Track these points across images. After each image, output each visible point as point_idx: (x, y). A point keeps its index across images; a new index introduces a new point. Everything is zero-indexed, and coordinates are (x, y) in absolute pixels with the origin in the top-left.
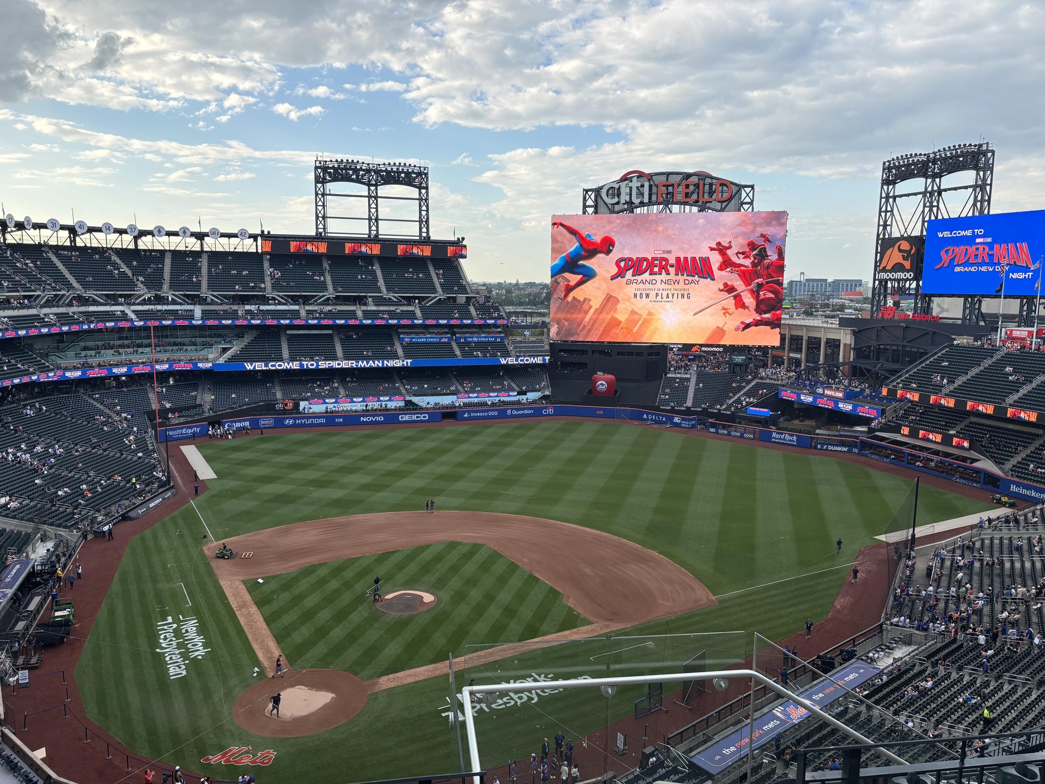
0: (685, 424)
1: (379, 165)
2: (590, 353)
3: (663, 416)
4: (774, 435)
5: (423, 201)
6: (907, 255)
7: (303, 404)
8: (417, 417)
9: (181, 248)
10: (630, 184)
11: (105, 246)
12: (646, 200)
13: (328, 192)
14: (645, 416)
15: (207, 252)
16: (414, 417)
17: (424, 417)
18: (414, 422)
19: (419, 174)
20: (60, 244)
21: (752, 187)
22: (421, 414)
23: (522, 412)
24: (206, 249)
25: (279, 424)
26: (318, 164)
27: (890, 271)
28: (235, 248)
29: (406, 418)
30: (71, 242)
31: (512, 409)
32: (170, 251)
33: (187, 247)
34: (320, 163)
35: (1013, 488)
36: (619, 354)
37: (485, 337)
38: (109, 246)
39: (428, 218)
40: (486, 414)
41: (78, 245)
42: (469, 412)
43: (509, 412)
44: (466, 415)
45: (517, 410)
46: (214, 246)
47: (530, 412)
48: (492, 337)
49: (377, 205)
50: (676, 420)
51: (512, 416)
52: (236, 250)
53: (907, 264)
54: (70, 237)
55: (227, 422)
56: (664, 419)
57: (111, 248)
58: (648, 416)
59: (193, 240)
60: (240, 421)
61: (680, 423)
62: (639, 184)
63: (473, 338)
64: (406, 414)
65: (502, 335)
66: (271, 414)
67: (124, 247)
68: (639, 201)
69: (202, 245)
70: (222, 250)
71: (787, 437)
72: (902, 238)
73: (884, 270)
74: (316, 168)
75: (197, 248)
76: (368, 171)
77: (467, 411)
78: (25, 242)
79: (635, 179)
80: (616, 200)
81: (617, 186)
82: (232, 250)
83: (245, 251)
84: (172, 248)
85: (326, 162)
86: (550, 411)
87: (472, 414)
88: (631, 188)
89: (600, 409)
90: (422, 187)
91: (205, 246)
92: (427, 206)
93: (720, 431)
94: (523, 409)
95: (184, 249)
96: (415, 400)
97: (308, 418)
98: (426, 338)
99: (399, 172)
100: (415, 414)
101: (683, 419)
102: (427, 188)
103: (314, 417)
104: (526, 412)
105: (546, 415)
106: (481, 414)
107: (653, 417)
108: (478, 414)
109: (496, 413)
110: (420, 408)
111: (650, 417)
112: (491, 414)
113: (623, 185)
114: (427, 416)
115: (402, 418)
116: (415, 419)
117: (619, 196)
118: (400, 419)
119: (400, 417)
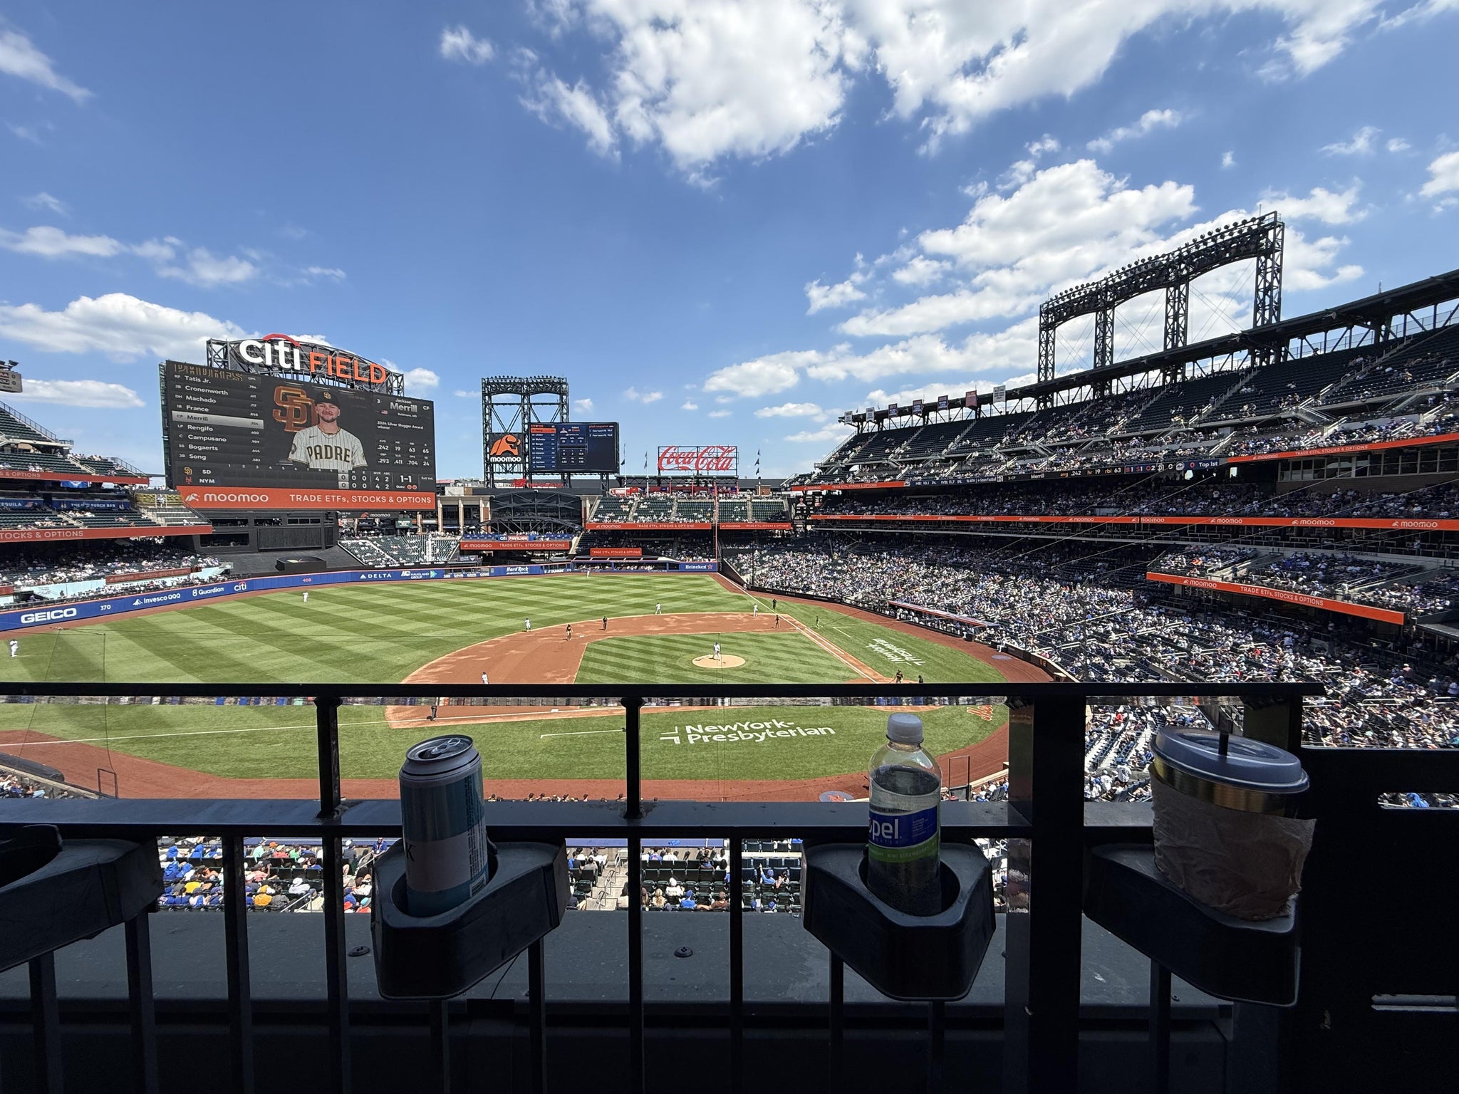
0: (415, 576)
2: (251, 522)
3: (387, 573)
4: (508, 569)
6: (514, 445)
8: (59, 614)
12: (297, 367)
14: (363, 577)
16: (51, 615)
17: (72, 612)
18: (52, 622)
21: (402, 375)
22: (63, 608)
23: (209, 591)
27: (500, 456)
29: (35, 618)
31: (198, 589)
35: (687, 567)
36: (290, 522)
37: (99, 503)
40: (165, 598)
42: (141, 599)
43: (195, 593)
44: (137, 603)
45: (205, 589)
47: (221, 589)
48: (111, 503)
50: (405, 574)
51: (200, 597)
53: (515, 452)
56: (390, 576)
58: (366, 576)
61: (410, 576)
62: (288, 350)
64: (34, 612)
68: (288, 366)
71: (520, 569)
72: (506, 433)
73: (494, 455)
77: (137, 598)
79: (281, 343)
80: (258, 360)
81: (260, 345)
86: (243, 586)
87: (146, 601)
88: (277, 351)
89: (308, 577)
93: (456, 575)
94: (211, 588)
100: (51, 610)
101: (412, 572)
104: (215, 590)
105: (239, 592)
106: (158, 599)
107: (375, 576)
108: (154, 600)
109: (178, 596)
110: (53, 602)
111: (370, 576)
112: (171, 597)
113: (268, 346)
114: (74, 610)
115: (26, 619)
116: (54, 617)
117: (264, 357)
118: (23, 621)
119: (23, 618)
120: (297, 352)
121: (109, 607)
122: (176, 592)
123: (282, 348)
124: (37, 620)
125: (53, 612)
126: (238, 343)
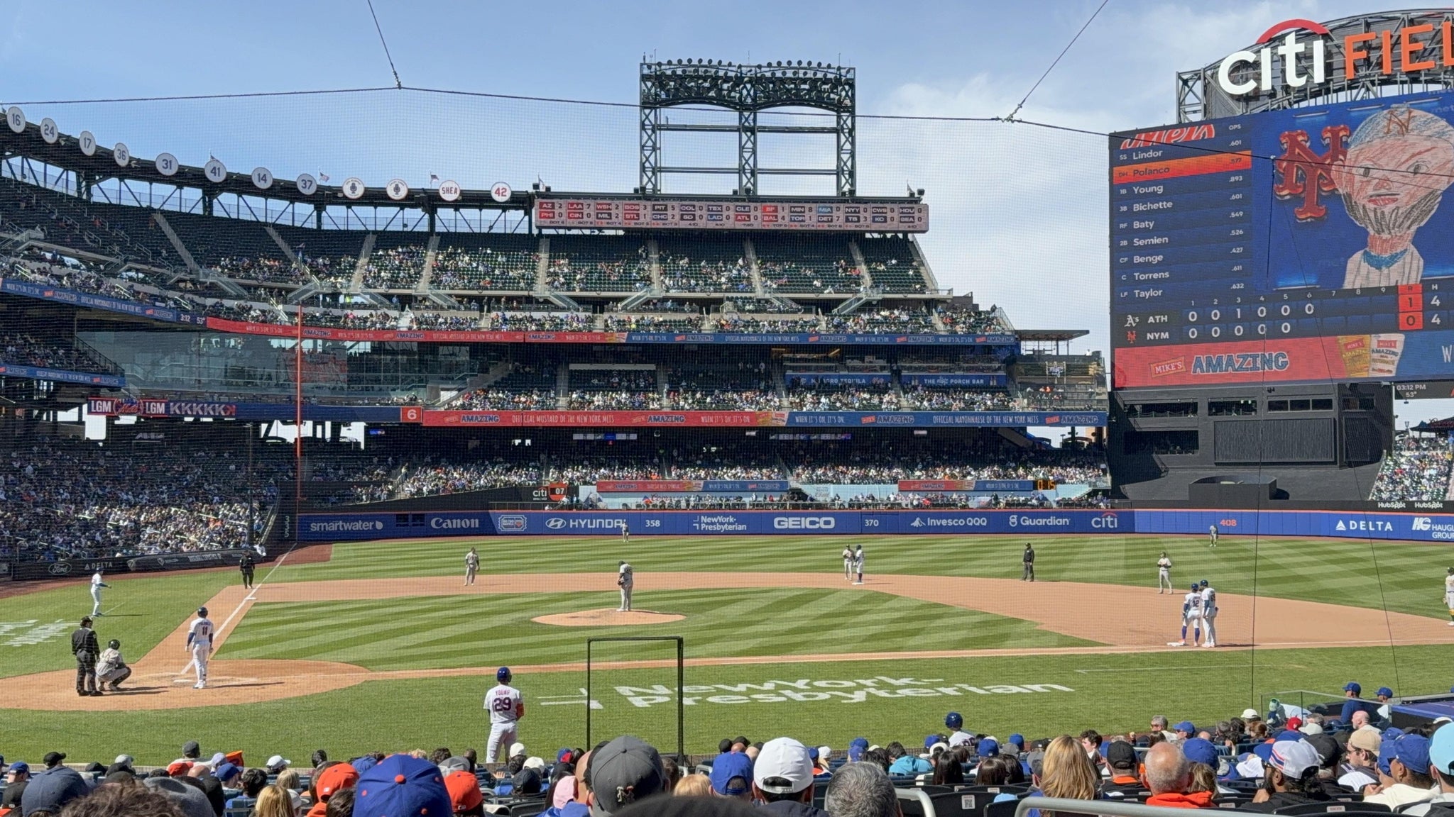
0: (1441, 532)
1: (759, 67)
2: (1203, 409)
3: (1385, 520)
5: (845, 132)
7: (586, 492)
8: (812, 523)
9: (396, 227)
10: (1281, 50)
11: (262, 219)
12: (1319, 76)
13: (663, 122)
14: (1341, 526)
15: (439, 234)
16: (805, 523)
17: (827, 523)
18: (807, 532)
19: (837, 83)
20: (183, 210)
22: (820, 516)
23: (1042, 522)
24: (439, 228)
25: (537, 529)
26: (646, 71)
28: (491, 227)
29: (789, 523)
30: (205, 208)
31: (1020, 515)
32: (375, 232)
33: (405, 226)
34: (649, 67)
36: (1273, 406)
37: (963, 377)
38: (269, 220)
39: (853, 166)
40: (961, 522)
41: (215, 214)
42: (924, 517)
43: (1013, 520)
44: (916, 523)
45: (1033, 516)
46: (453, 225)
47: (1062, 522)
48: (979, 377)
49: (754, 144)
51: (1021, 530)
52: (493, 231)
54: (203, 198)
55: (435, 516)
56: (1389, 526)
57: (275, 226)
58: (1347, 525)
59: (417, 213)
60: (462, 517)
61: (1430, 531)
62: (1301, 48)
63: (937, 378)
64: (788, 515)
65: (1002, 373)
66: (523, 507)
67: (298, 224)
68: (1302, 81)
69: (432, 223)
70: (467, 230)
74: (644, 78)
75: (424, 227)
76: (738, 81)
77: (919, 515)
78: (124, 203)
79: (1291, 39)
80: (1249, 86)
81: (1250, 57)
82: (485, 230)
83: (508, 231)
84: (380, 228)
85: (660, 64)
86: (1109, 521)
87: (931, 522)
88: (1283, 57)
89: (1228, 516)
90: (844, 108)
91: (438, 223)
92: (853, 144)
94: (1047, 516)
95: (400, 229)
96: (809, 490)
97: (592, 517)
98: (840, 377)
99: (796, 81)
100: (806, 516)
101: (1435, 521)
102: (851, 110)
103: (604, 516)
104: (1052, 521)
105: (1100, 531)
106: (950, 522)
107: (1362, 524)
108: (944, 522)
109: (982, 522)
110: (820, 506)
111: (1353, 525)
112: (971, 522)
113: (1266, 54)
114: (832, 520)
115: (779, 523)
116: (809, 526)
117: (1258, 79)
118: (776, 526)
119: (776, 520)
120: (1318, 47)
121: (876, 523)
122: (980, 515)
123: (1291, 47)
124: (791, 527)
125: (809, 519)
126: (1215, 67)
